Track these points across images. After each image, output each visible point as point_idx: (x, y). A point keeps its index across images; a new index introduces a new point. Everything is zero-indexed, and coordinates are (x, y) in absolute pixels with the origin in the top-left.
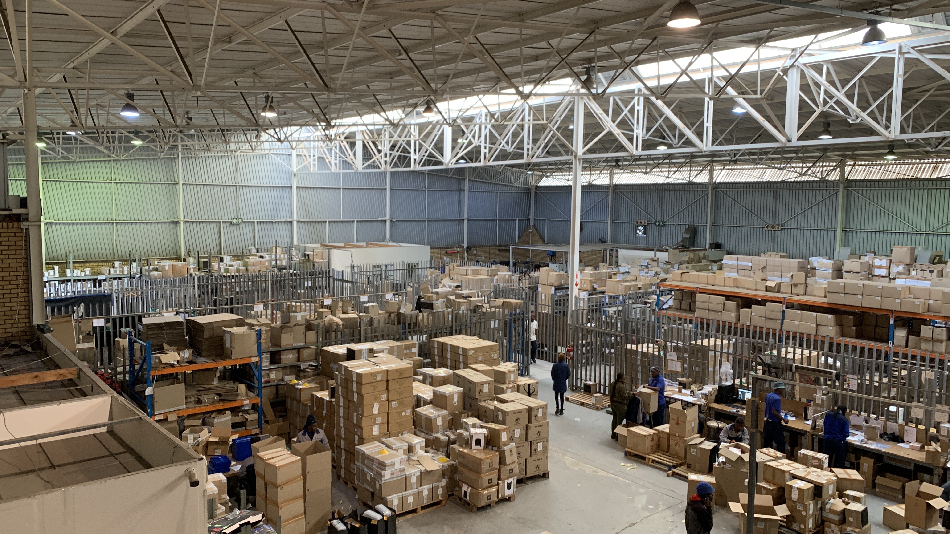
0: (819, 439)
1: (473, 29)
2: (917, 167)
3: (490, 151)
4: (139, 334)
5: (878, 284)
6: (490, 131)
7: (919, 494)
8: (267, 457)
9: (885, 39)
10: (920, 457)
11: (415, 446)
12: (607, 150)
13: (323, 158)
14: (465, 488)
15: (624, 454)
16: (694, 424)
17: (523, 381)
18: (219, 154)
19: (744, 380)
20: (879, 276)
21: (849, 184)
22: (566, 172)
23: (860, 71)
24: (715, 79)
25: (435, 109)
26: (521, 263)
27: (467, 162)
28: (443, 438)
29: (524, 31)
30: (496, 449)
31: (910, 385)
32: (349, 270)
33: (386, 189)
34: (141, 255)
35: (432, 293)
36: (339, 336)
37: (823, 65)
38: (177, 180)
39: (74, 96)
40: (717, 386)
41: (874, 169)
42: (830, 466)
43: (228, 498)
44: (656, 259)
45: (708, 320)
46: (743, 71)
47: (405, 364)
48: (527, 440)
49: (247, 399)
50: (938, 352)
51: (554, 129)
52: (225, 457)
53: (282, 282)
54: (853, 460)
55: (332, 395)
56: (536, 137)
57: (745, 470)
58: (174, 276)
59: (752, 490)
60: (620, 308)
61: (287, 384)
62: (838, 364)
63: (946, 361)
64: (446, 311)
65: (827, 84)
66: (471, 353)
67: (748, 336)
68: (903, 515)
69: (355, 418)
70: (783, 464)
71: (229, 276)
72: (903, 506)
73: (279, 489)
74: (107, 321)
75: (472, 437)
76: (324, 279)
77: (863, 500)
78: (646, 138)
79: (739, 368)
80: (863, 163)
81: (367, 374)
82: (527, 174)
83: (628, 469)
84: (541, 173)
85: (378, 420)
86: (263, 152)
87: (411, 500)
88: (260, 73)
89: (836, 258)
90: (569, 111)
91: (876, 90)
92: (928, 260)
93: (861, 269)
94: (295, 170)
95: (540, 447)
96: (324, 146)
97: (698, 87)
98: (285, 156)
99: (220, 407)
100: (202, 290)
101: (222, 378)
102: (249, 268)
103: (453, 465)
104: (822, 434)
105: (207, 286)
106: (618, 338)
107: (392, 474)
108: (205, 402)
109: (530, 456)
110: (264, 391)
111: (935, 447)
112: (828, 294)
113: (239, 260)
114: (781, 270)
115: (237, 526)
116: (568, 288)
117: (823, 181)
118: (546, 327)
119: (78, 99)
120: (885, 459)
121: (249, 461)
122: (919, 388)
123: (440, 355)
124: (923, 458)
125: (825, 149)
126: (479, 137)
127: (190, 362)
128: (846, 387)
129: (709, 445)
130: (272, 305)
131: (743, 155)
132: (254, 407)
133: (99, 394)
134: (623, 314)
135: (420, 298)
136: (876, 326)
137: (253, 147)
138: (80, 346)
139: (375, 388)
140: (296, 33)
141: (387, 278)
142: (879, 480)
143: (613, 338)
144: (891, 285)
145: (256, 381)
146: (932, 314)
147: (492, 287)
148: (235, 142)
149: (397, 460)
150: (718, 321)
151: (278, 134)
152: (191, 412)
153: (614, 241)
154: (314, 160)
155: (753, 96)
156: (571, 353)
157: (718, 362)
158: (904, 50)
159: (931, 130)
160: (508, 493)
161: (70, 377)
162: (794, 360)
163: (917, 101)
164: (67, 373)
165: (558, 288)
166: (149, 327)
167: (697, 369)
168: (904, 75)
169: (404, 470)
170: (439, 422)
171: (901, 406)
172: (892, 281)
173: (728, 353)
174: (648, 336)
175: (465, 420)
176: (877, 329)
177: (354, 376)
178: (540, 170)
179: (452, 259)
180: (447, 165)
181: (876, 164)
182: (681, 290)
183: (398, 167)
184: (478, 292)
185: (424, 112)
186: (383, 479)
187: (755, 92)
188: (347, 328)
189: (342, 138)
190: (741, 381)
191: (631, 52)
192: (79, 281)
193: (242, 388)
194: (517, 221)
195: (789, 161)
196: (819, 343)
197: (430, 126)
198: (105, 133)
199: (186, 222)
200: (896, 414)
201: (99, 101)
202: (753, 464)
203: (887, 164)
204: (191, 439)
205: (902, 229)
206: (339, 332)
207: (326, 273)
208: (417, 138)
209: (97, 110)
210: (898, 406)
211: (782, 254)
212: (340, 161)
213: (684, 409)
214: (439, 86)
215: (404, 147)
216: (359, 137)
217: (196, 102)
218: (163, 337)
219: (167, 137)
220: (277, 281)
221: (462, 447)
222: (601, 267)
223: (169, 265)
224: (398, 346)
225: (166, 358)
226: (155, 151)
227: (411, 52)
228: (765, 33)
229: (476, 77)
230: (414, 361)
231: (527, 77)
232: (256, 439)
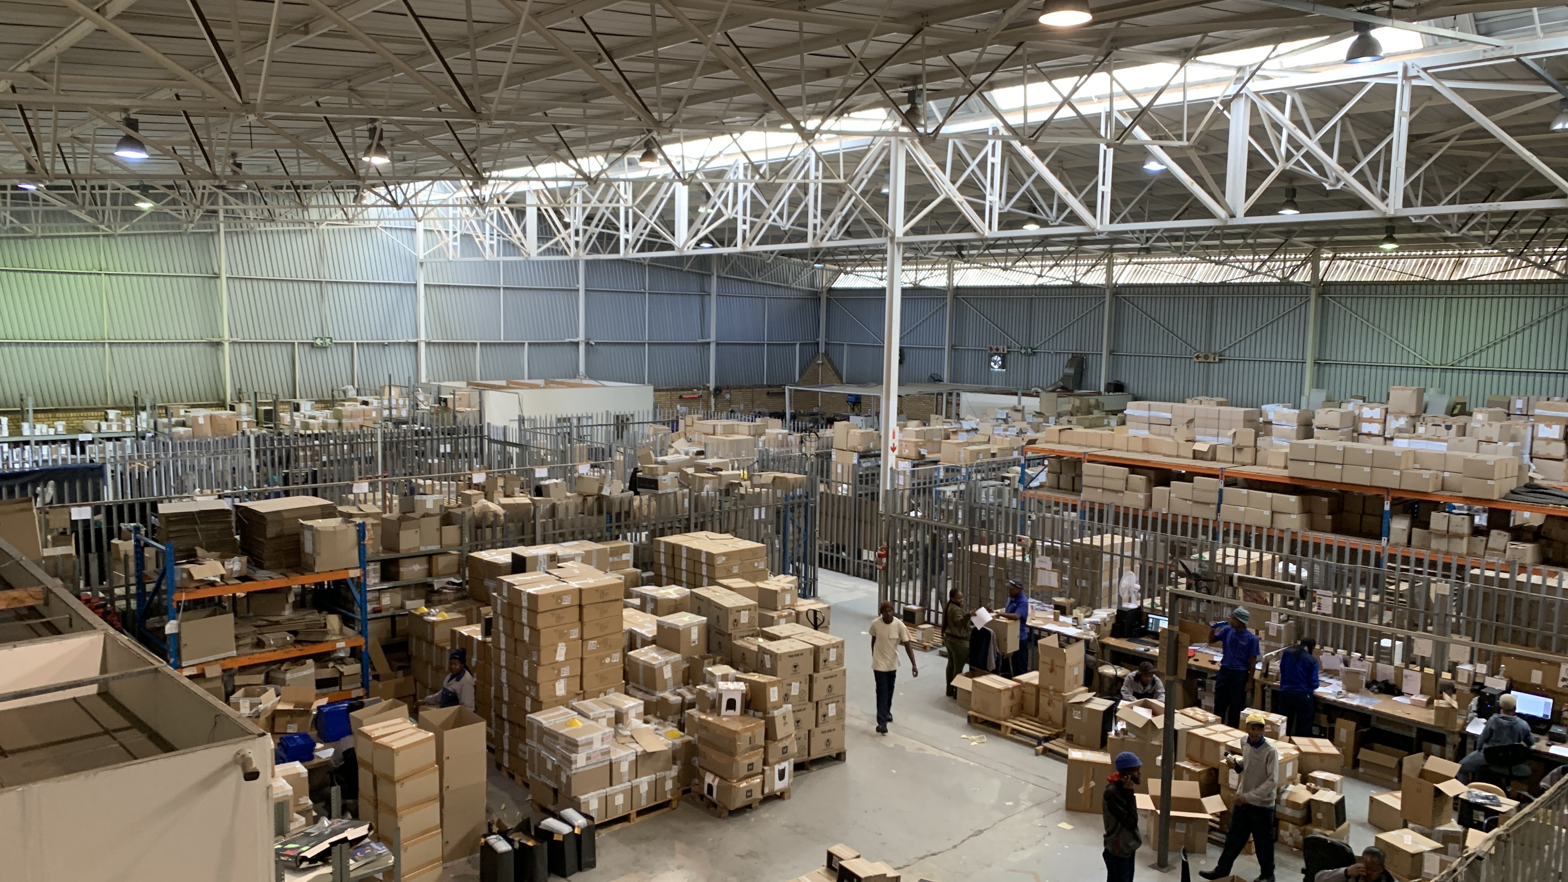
0: (1273, 692)
1: (721, 20)
2: (1430, 263)
3: (752, 228)
4: (154, 532)
5: (1368, 446)
6: (752, 193)
7: (1424, 774)
8: (376, 734)
9: (1382, 54)
10: (1426, 717)
11: (627, 713)
12: (943, 230)
13: (470, 236)
14: (709, 779)
15: (965, 720)
16: (1078, 671)
17: (805, 605)
18: (291, 228)
19: (1158, 601)
20: (1369, 435)
21: (1326, 289)
22: (876, 265)
23: (1343, 105)
24: (1116, 114)
25: (660, 156)
26: (803, 415)
27: (714, 246)
28: (674, 699)
29: (807, 27)
30: (760, 714)
31: (1413, 604)
32: (515, 425)
33: (578, 290)
34: (154, 399)
35: (657, 463)
36: (499, 535)
37: (1285, 96)
38: (216, 270)
39: (31, 122)
40: (1114, 610)
41: (1365, 265)
42: (1289, 733)
43: (310, 802)
44: (1020, 408)
45: (1101, 504)
46: (1160, 102)
47: (611, 578)
48: (810, 699)
49: (343, 639)
50: (1456, 554)
51: (858, 192)
52: (305, 736)
53: (401, 446)
54: (1324, 723)
55: (487, 632)
56: (828, 207)
57: (1157, 742)
58: (214, 434)
59: (1167, 774)
60: (963, 487)
61: (410, 615)
62: (1304, 574)
63: (1468, 567)
64: (679, 493)
65: (1292, 126)
66: (720, 561)
67: (1164, 530)
68: (1399, 807)
69: (526, 668)
70: (1216, 732)
71: (309, 436)
72: (1399, 794)
73: (398, 786)
74: (96, 511)
75: (721, 695)
76: (473, 440)
77: (1338, 786)
78: (1006, 210)
79: (1150, 581)
80: (1347, 255)
81: (546, 596)
82: (813, 268)
83: (974, 743)
84: (837, 268)
85: (566, 671)
86: (367, 225)
87: (619, 800)
88: (359, 88)
89: (1304, 406)
90: (882, 163)
91: (1367, 137)
92: (1444, 410)
93: (1341, 423)
94: (421, 257)
95: (832, 710)
96: (471, 215)
97: (1090, 126)
98: (404, 232)
99: (295, 652)
100: (263, 458)
101: (300, 605)
102: (344, 421)
103: (689, 742)
104: (1277, 683)
105: (272, 453)
106: (959, 536)
107: (588, 758)
108: (271, 646)
109: (817, 726)
110: (371, 627)
111: (1448, 701)
112: (1289, 463)
113: (327, 408)
114: (1218, 425)
115: (325, 845)
116: (879, 455)
117: (1285, 283)
118: (844, 518)
119: (38, 127)
120: (1373, 722)
122: (1427, 609)
123: (670, 564)
124: (1430, 719)
125: (1289, 231)
126: (735, 204)
127: (244, 578)
128: (1315, 609)
129: (1101, 704)
130: (384, 483)
131: (1159, 239)
132: (355, 653)
133: (82, 629)
134: (967, 497)
135: (636, 471)
136: (1364, 513)
137: (350, 217)
138: (48, 552)
139: (559, 618)
140: (421, 19)
141: (581, 439)
142: (1365, 754)
143: (951, 535)
144: (1388, 448)
145: (357, 609)
146: (1448, 494)
147: (757, 453)
148: (318, 207)
149: (597, 736)
150: (1118, 507)
151: (393, 193)
152: (245, 661)
153: (954, 379)
154: (455, 240)
155: (1176, 143)
156: (884, 560)
157: (1116, 571)
158: (1412, 73)
159: (1452, 202)
160: (779, 785)
161: (30, 602)
162: (1236, 567)
163: (1431, 156)
164: (25, 597)
165: (863, 456)
166: (170, 518)
167: (1084, 583)
168: (1411, 113)
169: (608, 752)
170: (668, 673)
171: (1399, 639)
172: (1388, 442)
173: (1133, 558)
174: (1007, 531)
175: (709, 669)
176: (1366, 519)
177: (524, 598)
178: (835, 262)
179: (690, 408)
180: (681, 250)
181: (1366, 258)
182: (1059, 457)
183: (599, 252)
184: (732, 462)
185: (642, 160)
186: (573, 766)
187: (1179, 137)
188: (512, 521)
189: (503, 201)
190: (1153, 603)
191: (980, 67)
192: (45, 442)
193: (333, 621)
194: (798, 347)
195: (1231, 250)
196: (1275, 540)
197: (653, 184)
198: (88, 188)
199: (233, 343)
200: (1391, 650)
201: (75, 132)
202: (1171, 734)
203: (1384, 257)
204: (245, 708)
205: (1405, 361)
206: (498, 528)
207: (476, 430)
208: (630, 203)
209: (73, 148)
210: (1394, 638)
211: (1221, 399)
212: (499, 241)
213: (1061, 646)
214: (666, 116)
215: (608, 219)
216: (531, 200)
217: (249, 137)
218: (196, 536)
219: (199, 196)
220: (391, 443)
221: (704, 712)
222: (933, 421)
223: (204, 417)
224: (599, 551)
225: (199, 572)
226: (178, 220)
227: (618, 57)
228: (1194, 40)
229: (729, 103)
230: (626, 575)
231: (813, 105)
232: (357, 705)
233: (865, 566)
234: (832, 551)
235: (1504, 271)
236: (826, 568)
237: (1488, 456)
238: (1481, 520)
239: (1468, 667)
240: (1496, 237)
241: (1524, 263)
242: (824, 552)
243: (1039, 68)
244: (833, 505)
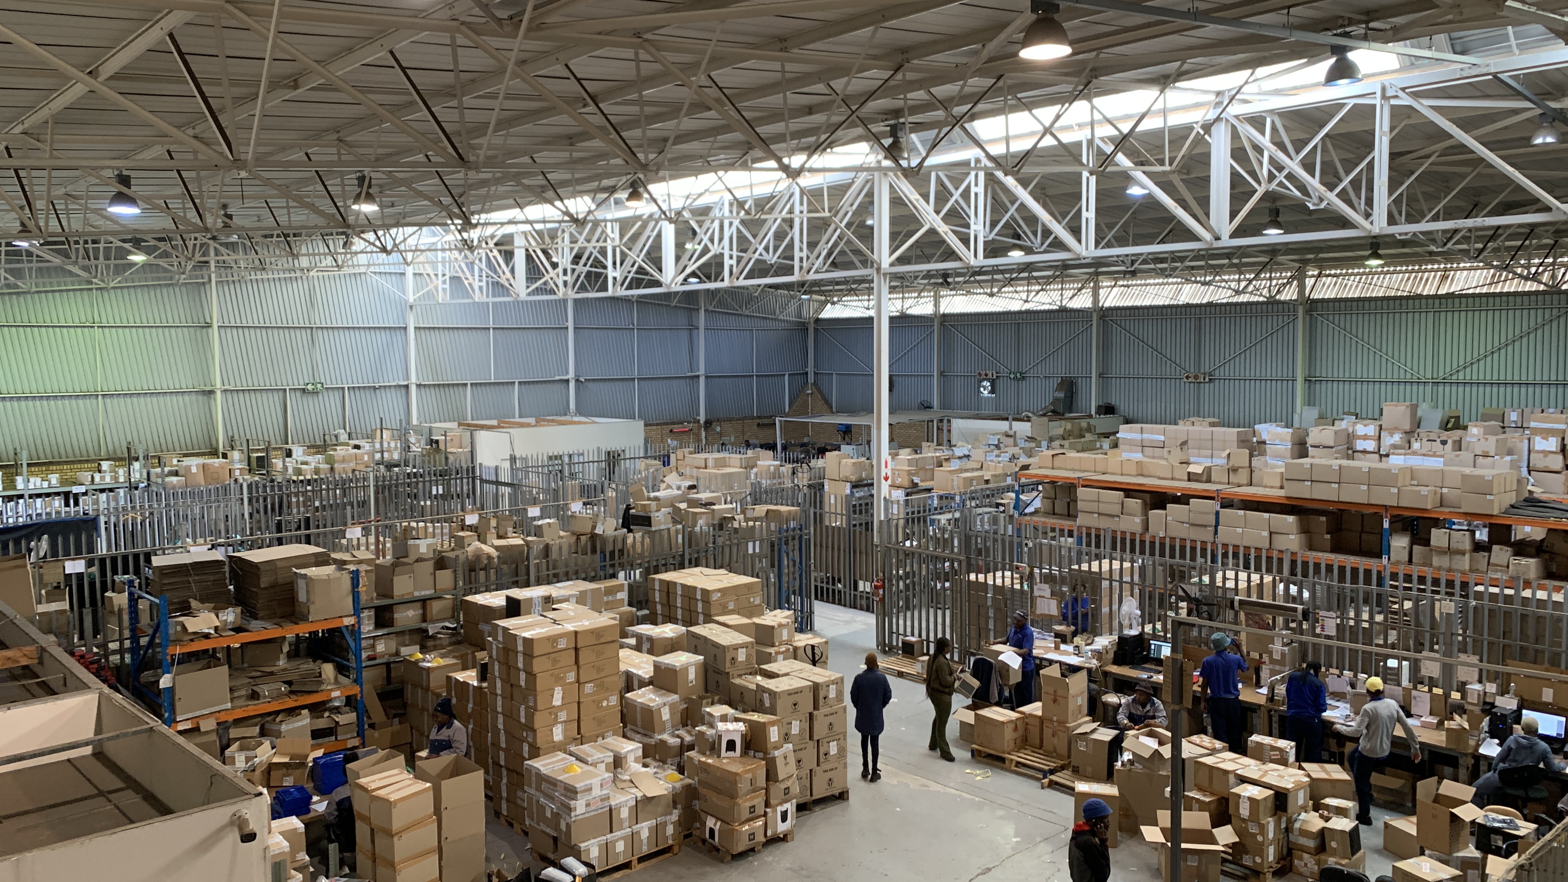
1: (705, 63)
2: (1416, 277)
3: (738, 262)
4: (147, 585)
5: (1362, 464)
6: (738, 229)
7: (1439, 799)
8: (373, 786)
9: (1360, 76)
10: (1438, 739)
11: (625, 757)
12: (928, 259)
13: (459, 278)
14: (710, 822)
15: (969, 755)
16: (1082, 701)
17: (803, 640)
18: (282, 275)
19: (1159, 626)
20: (1364, 452)
21: (1313, 306)
22: (863, 295)
23: (1322, 126)
24: (1097, 141)
25: (646, 195)
26: (795, 445)
27: (701, 281)
28: (673, 741)
29: (789, 67)
30: (761, 755)
31: (1418, 624)
32: (507, 465)
33: (567, 328)
34: (147, 449)
35: (649, 499)
36: (493, 577)
37: (1265, 118)
38: (208, 320)
39: (25, 181)
40: (1115, 637)
41: (1351, 281)
42: (1298, 759)
43: (307, 858)
44: (1011, 433)
45: (1098, 529)
46: (1141, 128)
47: (605, 619)
48: (811, 738)
49: (338, 689)
50: (1458, 571)
51: (843, 225)
52: (301, 789)
53: (394, 488)
54: (1334, 748)
55: (483, 677)
56: (814, 239)
57: (1166, 772)
58: (207, 483)
59: (1176, 805)
60: (957, 515)
61: (405, 661)
62: (1306, 595)
63: (1472, 584)
64: (673, 529)
65: (1273, 148)
66: (715, 597)
67: (1162, 555)
68: (1414, 833)
69: (522, 714)
70: (1224, 760)
71: (302, 481)
72: (1414, 820)
73: (396, 839)
74: (90, 564)
75: (720, 737)
76: (465, 481)
78: (990, 238)
79: (1150, 605)
80: (1333, 272)
81: (541, 640)
82: (800, 299)
83: (979, 778)
84: (823, 298)
85: (563, 716)
86: (357, 270)
87: (620, 847)
88: (348, 139)
89: (1296, 424)
90: (866, 195)
91: (1349, 156)
92: (1438, 425)
93: (1335, 441)
94: (411, 300)
95: (833, 748)
96: (460, 258)
97: (1071, 154)
98: (393, 277)
99: (290, 703)
100: (255, 505)
101: (293, 655)
102: (336, 466)
103: (690, 785)
104: (1284, 708)
105: (265, 500)
106: (956, 564)
107: (588, 805)
108: (265, 697)
109: (818, 765)
110: (366, 674)
111: (1459, 722)
112: (1285, 483)
113: (319, 453)
114: (1212, 446)
116: (872, 484)
117: (1272, 302)
118: (839, 549)
119: (32, 185)
121: (341, 793)
122: (1432, 628)
123: (665, 602)
124: (1442, 741)
125: (1273, 251)
126: (721, 240)
127: (238, 630)
128: (1318, 631)
129: (1106, 735)
130: (377, 528)
131: (1144, 262)
132: (350, 702)
133: (77, 689)
134: (962, 524)
135: (628, 508)
136: (1362, 531)
137: (340, 263)
138: (42, 608)
139: (555, 661)
140: (408, 71)
141: (572, 476)
143: (947, 564)
144: (1384, 465)
145: (352, 657)
146: (1447, 510)
147: (749, 485)
148: (308, 255)
149: (595, 782)
150: (1115, 532)
151: (382, 239)
152: (240, 714)
153: (944, 406)
154: (444, 282)
155: (1158, 168)
156: (881, 592)
157: (1116, 597)
158: (1389, 93)
159: (1436, 218)
160: (782, 828)
161: (24, 662)
162: (1236, 590)
163: (1412, 173)
164: (18, 656)
165: (855, 486)
166: (164, 571)
168: (1391, 132)
169: (607, 798)
170: (666, 715)
171: (1405, 659)
172: (1384, 459)
173: (1132, 583)
174: (1004, 559)
175: (708, 710)
176: (1364, 536)
177: (520, 643)
178: (822, 293)
179: (681, 441)
180: (669, 286)
181: (1352, 274)
182: (1053, 483)
183: (587, 291)
184: (725, 495)
185: (628, 200)
186: (573, 814)
187: (1161, 162)
188: (505, 563)
189: (491, 244)
190: (1154, 628)
191: (962, 99)
192: (39, 496)
193: (328, 670)
194: (787, 377)
195: (1217, 270)
196: (1275, 561)
197: (639, 223)
198: (81, 242)
199: (225, 391)
200: (1398, 671)
201: (69, 188)
202: (1178, 762)
203: (1370, 273)
204: (240, 761)
205: (1396, 376)
206: (492, 571)
207: (468, 471)
208: (617, 242)
209: (66, 204)
210: (1400, 659)
211: (1212, 420)
212: (487, 282)
213: (1063, 675)
214: (652, 156)
215: (596, 257)
216: (519, 242)
217: (239, 188)
218: (190, 588)
219: (190, 248)
220: (384, 487)
221: (704, 754)
222: (925, 449)
223: (197, 465)
224: (593, 590)
225: (195, 624)
226: (170, 271)
227: (603, 101)
228: (1172, 67)
229: (713, 143)
230: (621, 614)
231: (796, 141)
232: (352, 757)
233: (861, 597)
234: (828, 583)
235: (1490, 284)
236: (822, 600)
237: (1486, 471)
238: (1482, 535)
239: (1478, 687)
240: (1481, 251)
241: (1510, 276)
242: (819, 585)
243: (1019, 99)
244: (827, 536)
